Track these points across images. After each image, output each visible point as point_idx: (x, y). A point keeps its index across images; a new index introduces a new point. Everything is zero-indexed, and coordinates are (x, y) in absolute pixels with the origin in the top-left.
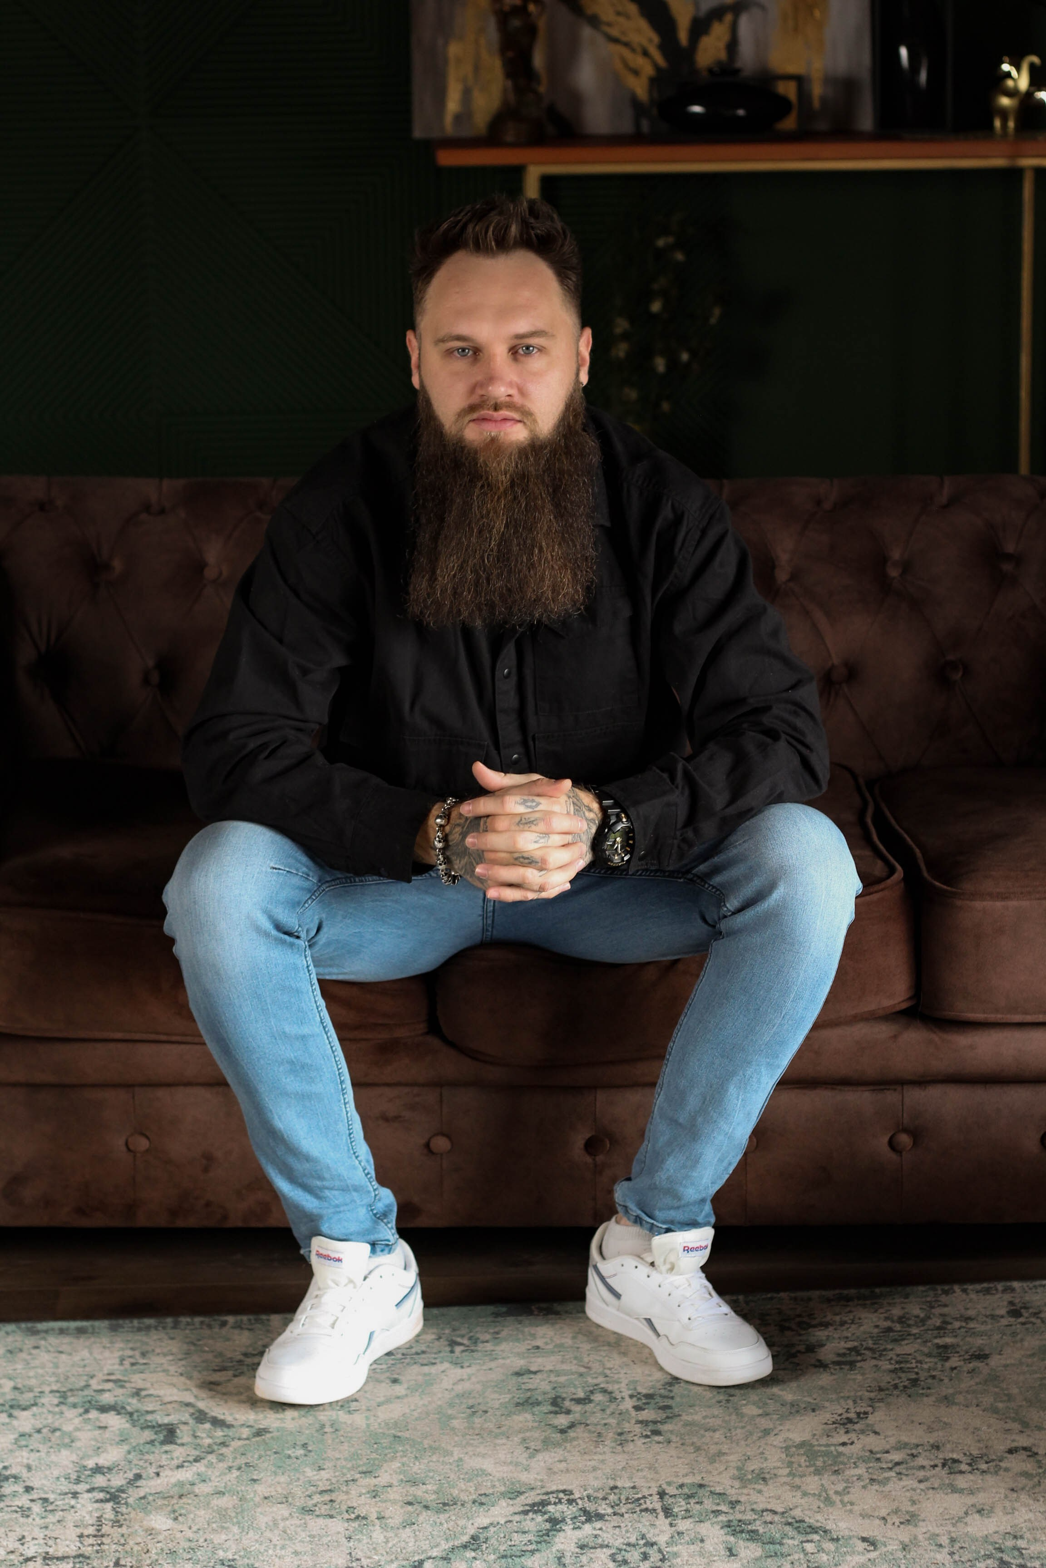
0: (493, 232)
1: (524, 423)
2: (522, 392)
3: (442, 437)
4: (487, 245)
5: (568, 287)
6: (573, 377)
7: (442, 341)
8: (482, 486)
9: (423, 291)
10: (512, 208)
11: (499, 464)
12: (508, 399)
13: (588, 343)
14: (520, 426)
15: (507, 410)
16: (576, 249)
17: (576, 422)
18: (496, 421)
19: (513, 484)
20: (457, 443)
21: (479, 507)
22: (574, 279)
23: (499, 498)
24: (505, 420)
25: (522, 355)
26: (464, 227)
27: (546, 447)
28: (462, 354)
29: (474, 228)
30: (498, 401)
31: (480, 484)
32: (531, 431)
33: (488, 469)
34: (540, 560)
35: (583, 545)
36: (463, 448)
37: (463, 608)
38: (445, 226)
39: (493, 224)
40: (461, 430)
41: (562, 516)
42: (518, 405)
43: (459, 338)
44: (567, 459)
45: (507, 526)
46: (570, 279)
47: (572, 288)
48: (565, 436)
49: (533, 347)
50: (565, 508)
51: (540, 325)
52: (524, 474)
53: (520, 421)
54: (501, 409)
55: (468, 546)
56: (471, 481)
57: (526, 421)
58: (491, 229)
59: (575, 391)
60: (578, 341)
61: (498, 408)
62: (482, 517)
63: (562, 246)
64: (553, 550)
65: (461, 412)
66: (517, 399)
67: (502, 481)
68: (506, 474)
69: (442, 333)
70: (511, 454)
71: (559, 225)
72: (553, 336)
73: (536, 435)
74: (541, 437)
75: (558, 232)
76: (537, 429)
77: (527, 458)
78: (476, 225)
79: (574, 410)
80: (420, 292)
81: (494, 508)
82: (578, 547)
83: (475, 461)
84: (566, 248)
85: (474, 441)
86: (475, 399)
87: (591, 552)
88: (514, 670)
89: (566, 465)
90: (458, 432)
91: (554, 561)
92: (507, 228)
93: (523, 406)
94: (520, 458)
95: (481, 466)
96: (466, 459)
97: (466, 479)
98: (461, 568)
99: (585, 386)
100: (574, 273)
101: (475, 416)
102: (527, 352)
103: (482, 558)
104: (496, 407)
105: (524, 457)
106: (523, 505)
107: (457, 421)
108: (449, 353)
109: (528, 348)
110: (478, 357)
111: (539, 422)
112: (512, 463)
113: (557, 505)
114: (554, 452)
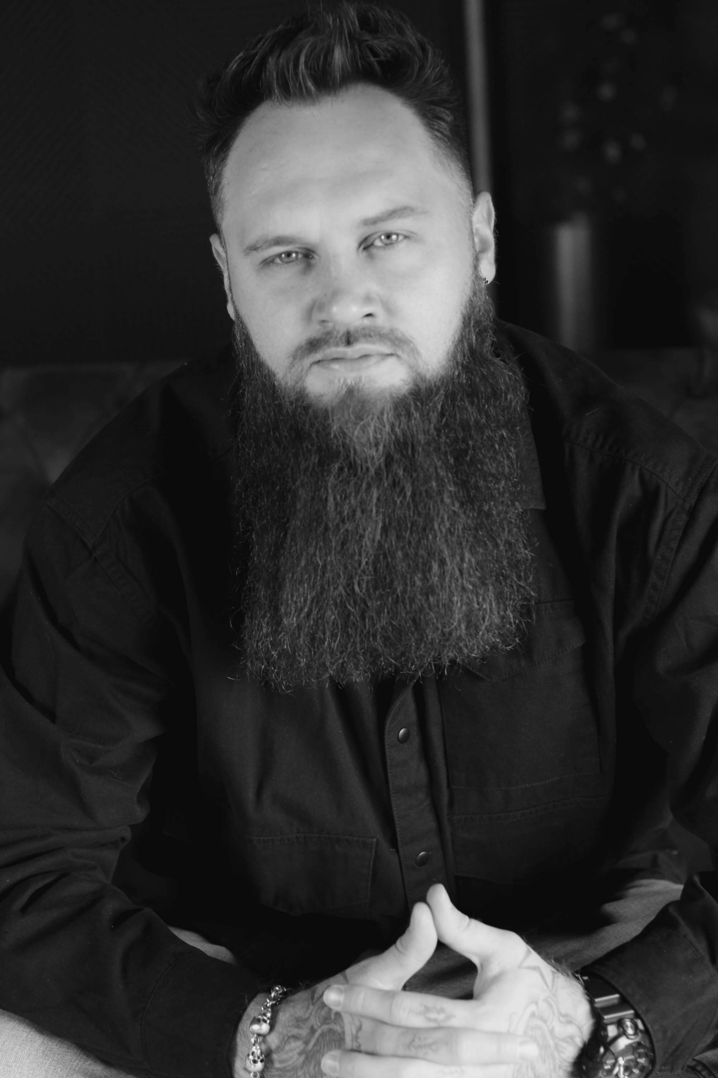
0: (306, 63)
1: (398, 357)
2: (390, 310)
3: (274, 392)
4: (300, 85)
5: (441, 133)
6: (470, 271)
7: (254, 248)
8: (341, 469)
9: (218, 175)
10: (331, 22)
11: (364, 429)
12: (367, 321)
13: (489, 214)
14: (391, 361)
15: (367, 342)
16: (446, 72)
17: (483, 342)
18: (352, 360)
19: (389, 460)
20: (297, 400)
21: (336, 504)
22: (449, 119)
23: (369, 487)
24: (366, 356)
25: (379, 248)
26: (263, 63)
27: (438, 389)
28: (286, 260)
29: (277, 63)
30: (352, 329)
31: (337, 466)
32: (411, 367)
33: (348, 442)
34: (442, 576)
35: (509, 544)
36: (306, 408)
37: (328, 659)
38: (234, 66)
39: (304, 52)
40: (301, 378)
41: (472, 502)
42: (385, 331)
43: (278, 241)
44: (472, 403)
45: (385, 530)
46: (444, 121)
47: (447, 133)
48: (466, 368)
49: (398, 235)
50: (477, 488)
51: (401, 199)
52: (405, 443)
53: (392, 355)
54: (356, 340)
55: (324, 566)
56: (321, 463)
57: (400, 353)
58: (302, 59)
59: (475, 294)
60: (470, 214)
61: (352, 340)
62: (343, 521)
63: (422, 68)
64: (462, 559)
65: (297, 351)
66: (381, 320)
67: (373, 458)
68: (377, 445)
69: (252, 238)
70: (382, 413)
71: (412, 37)
72: (425, 212)
73: (419, 374)
74: (428, 376)
75: (411, 48)
76: (421, 364)
77: (409, 415)
78: (280, 55)
79: (478, 323)
80: (214, 175)
81: (362, 502)
82: (502, 548)
83: (326, 428)
84: (428, 71)
85: (321, 396)
86: (314, 331)
87: (525, 553)
88: (415, 731)
89: (472, 414)
90: (297, 382)
91: (466, 575)
92: (329, 52)
93: (392, 331)
94: (398, 416)
95: (335, 436)
96: (312, 425)
97: (315, 459)
98: (317, 600)
99: (492, 283)
100: (448, 109)
101: (318, 356)
102: (388, 241)
103: (350, 585)
104: (349, 339)
105: (404, 413)
106: (409, 494)
107: (292, 365)
108: (268, 262)
109: (388, 236)
110: (313, 261)
111: (423, 351)
112: (384, 426)
113: (463, 484)
114: (451, 397)
